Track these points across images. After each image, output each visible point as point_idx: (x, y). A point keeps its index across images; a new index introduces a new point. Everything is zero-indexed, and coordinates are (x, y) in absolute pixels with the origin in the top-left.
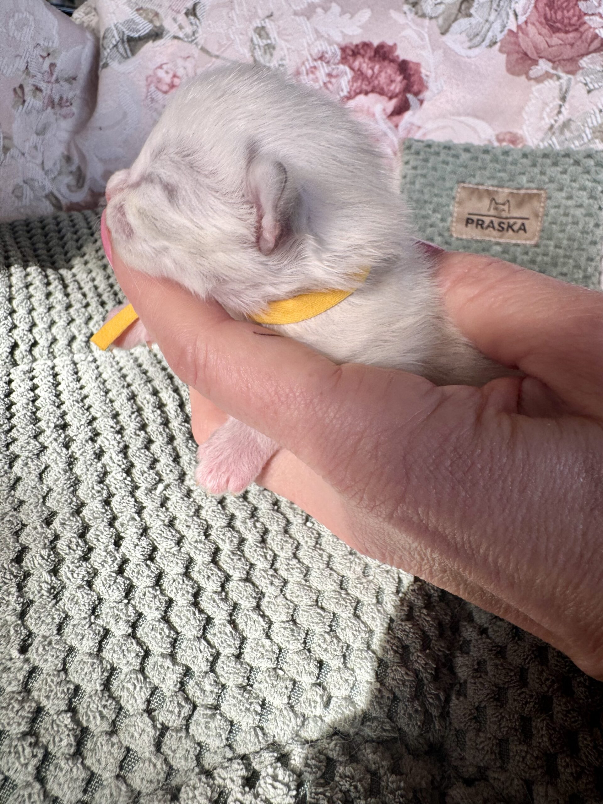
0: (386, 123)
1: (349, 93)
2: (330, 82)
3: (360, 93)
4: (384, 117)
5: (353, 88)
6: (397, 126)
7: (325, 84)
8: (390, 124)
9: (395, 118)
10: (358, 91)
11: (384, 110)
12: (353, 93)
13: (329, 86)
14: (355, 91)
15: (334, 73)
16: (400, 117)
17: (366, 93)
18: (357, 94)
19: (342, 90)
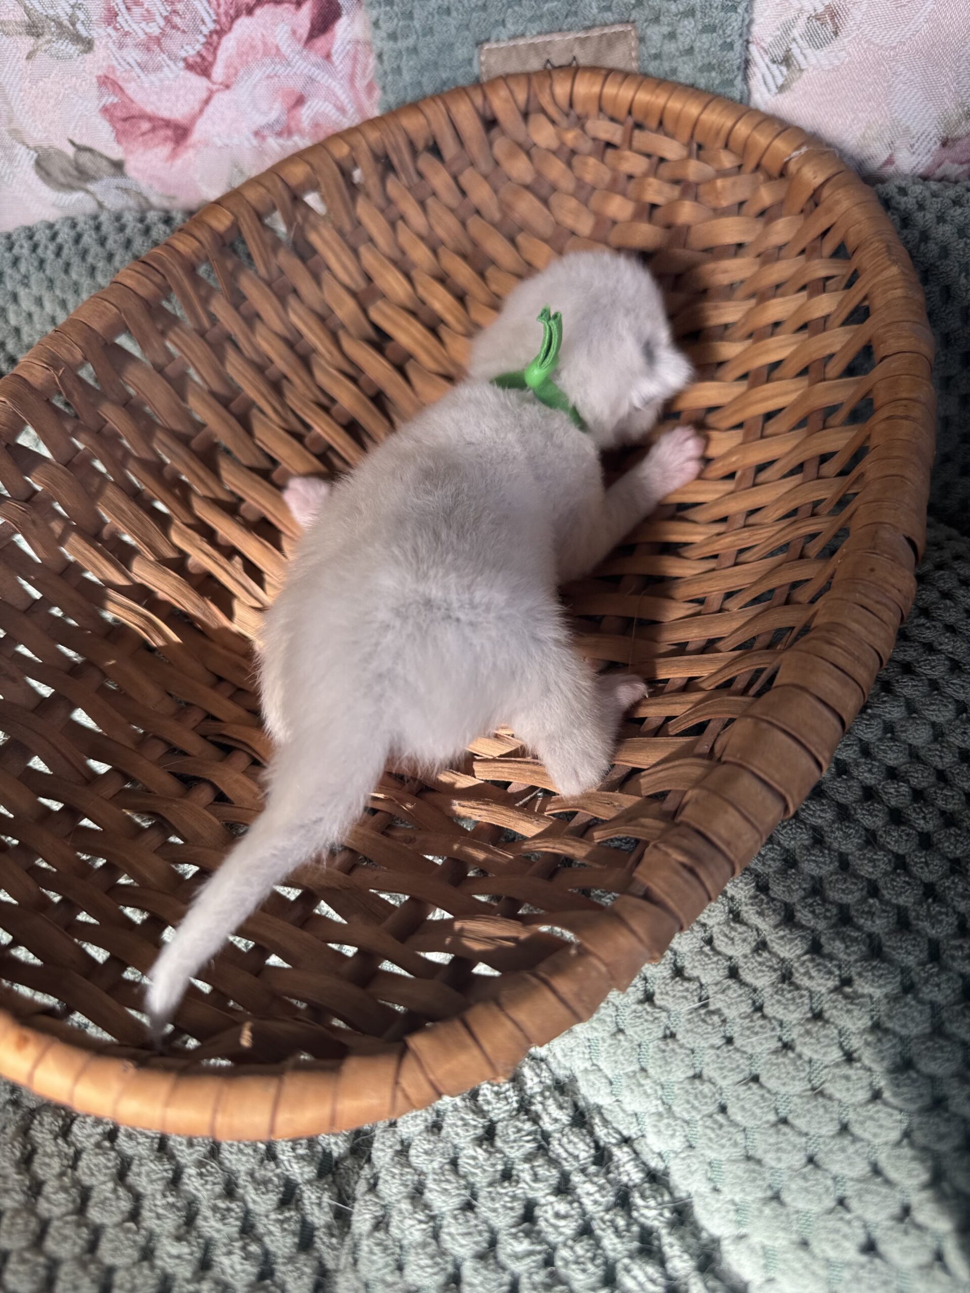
0: (305, 58)
2: (175, 12)
3: (238, 15)
4: (299, 47)
5: (222, 10)
6: (328, 56)
7: (166, 19)
8: (314, 58)
9: (320, 42)
10: (232, 12)
11: (294, 32)
12: (223, 19)
13: (177, 20)
14: (226, 14)
16: (328, 35)
17: (250, 11)
18: (233, 20)
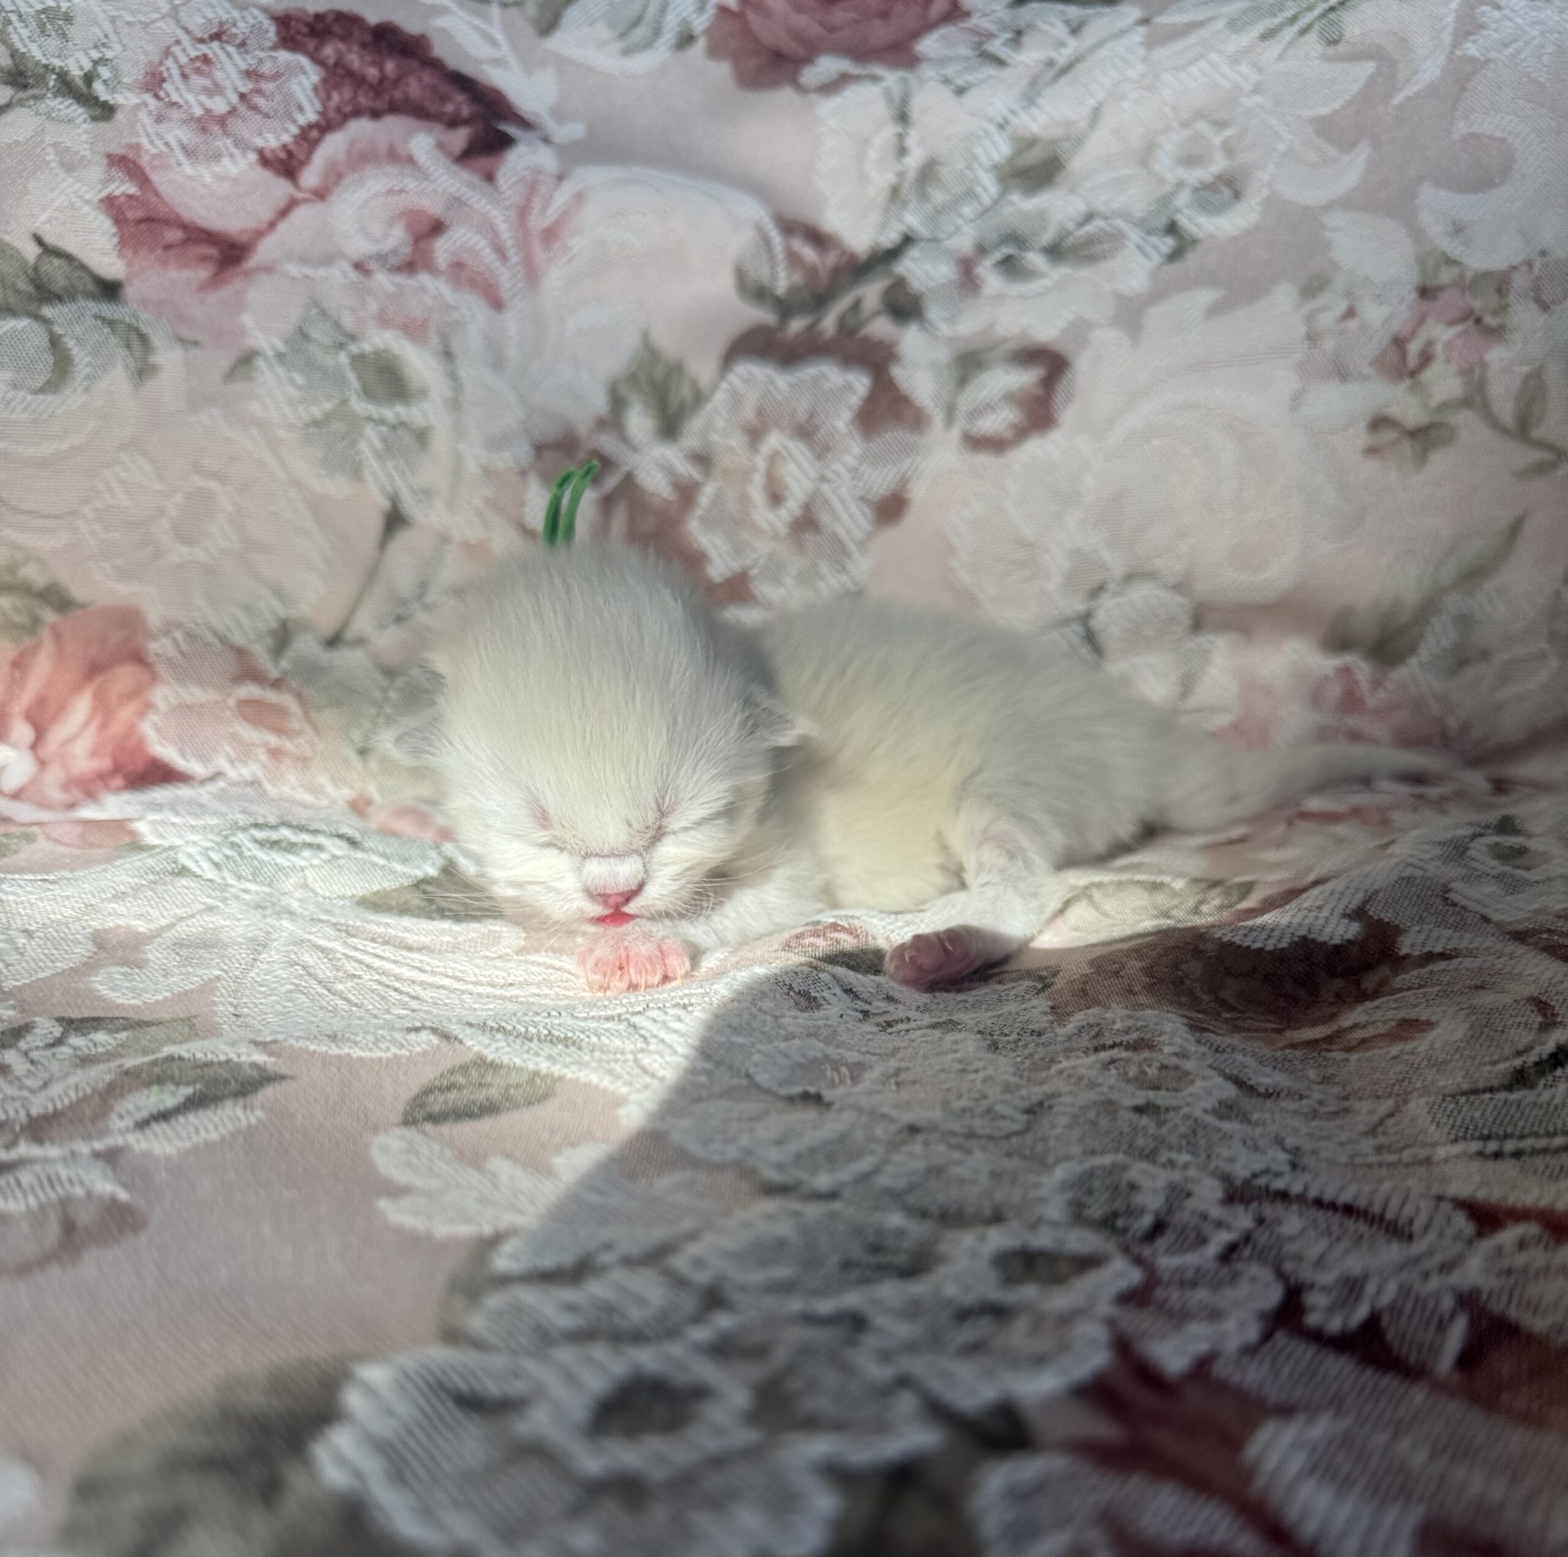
0: (453, 174)
1: (323, 114)
3: (355, 114)
4: (447, 161)
5: (332, 103)
6: (490, 178)
7: (243, 96)
8: (471, 177)
9: (480, 163)
10: (348, 108)
11: (440, 146)
14: (338, 109)
15: (267, 68)
16: (494, 159)
18: (347, 116)
19: (300, 108)
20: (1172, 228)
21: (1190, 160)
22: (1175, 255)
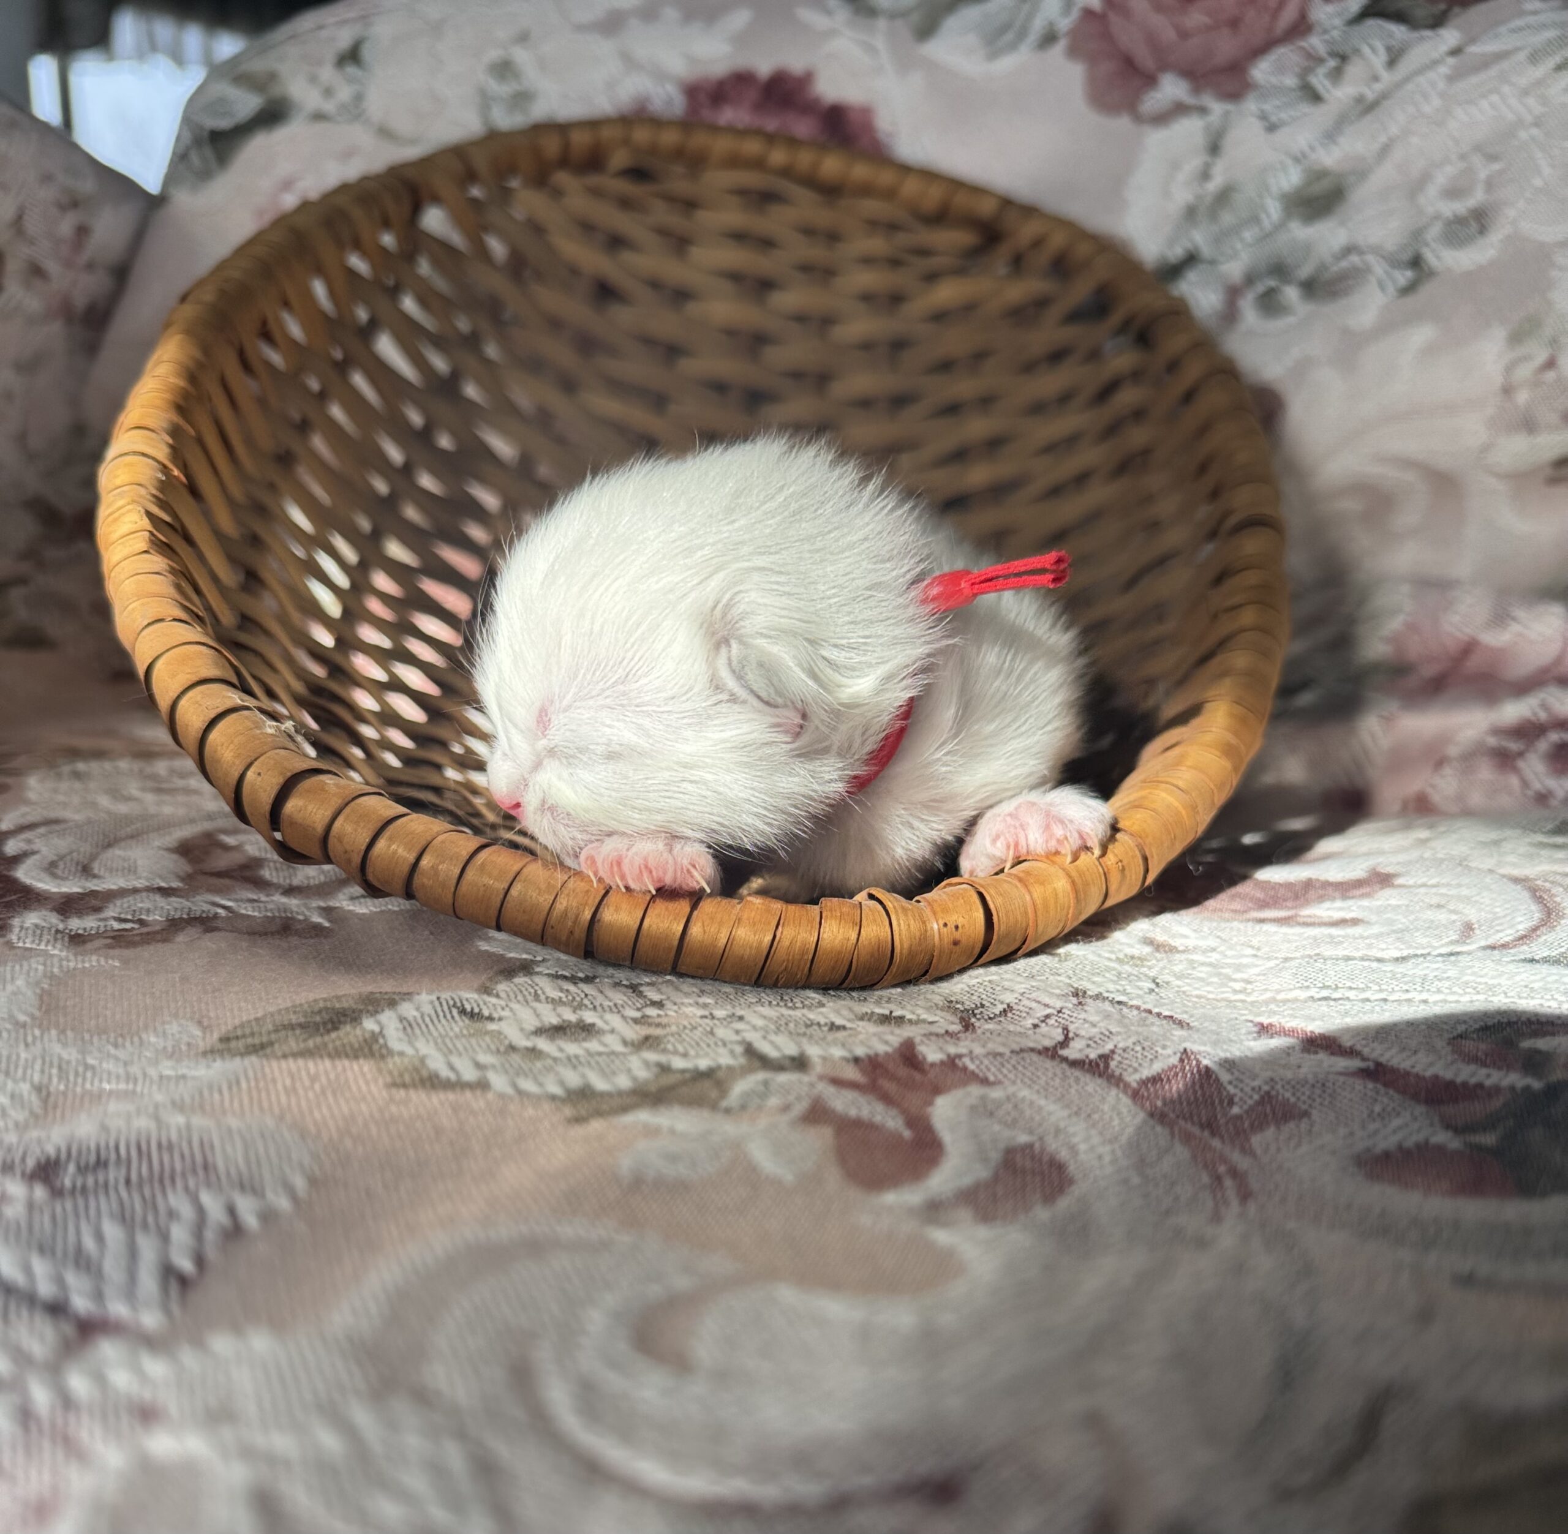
20: (1416, 262)
21: (1452, 193)
22: (1409, 289)
